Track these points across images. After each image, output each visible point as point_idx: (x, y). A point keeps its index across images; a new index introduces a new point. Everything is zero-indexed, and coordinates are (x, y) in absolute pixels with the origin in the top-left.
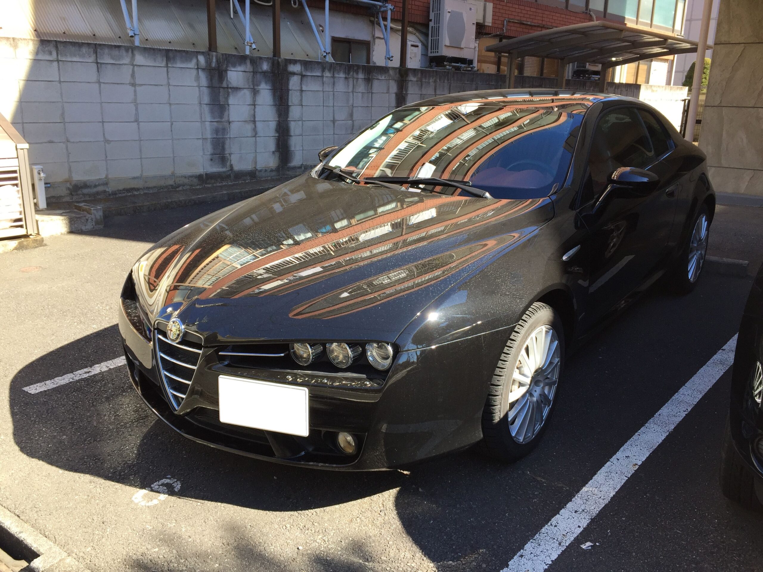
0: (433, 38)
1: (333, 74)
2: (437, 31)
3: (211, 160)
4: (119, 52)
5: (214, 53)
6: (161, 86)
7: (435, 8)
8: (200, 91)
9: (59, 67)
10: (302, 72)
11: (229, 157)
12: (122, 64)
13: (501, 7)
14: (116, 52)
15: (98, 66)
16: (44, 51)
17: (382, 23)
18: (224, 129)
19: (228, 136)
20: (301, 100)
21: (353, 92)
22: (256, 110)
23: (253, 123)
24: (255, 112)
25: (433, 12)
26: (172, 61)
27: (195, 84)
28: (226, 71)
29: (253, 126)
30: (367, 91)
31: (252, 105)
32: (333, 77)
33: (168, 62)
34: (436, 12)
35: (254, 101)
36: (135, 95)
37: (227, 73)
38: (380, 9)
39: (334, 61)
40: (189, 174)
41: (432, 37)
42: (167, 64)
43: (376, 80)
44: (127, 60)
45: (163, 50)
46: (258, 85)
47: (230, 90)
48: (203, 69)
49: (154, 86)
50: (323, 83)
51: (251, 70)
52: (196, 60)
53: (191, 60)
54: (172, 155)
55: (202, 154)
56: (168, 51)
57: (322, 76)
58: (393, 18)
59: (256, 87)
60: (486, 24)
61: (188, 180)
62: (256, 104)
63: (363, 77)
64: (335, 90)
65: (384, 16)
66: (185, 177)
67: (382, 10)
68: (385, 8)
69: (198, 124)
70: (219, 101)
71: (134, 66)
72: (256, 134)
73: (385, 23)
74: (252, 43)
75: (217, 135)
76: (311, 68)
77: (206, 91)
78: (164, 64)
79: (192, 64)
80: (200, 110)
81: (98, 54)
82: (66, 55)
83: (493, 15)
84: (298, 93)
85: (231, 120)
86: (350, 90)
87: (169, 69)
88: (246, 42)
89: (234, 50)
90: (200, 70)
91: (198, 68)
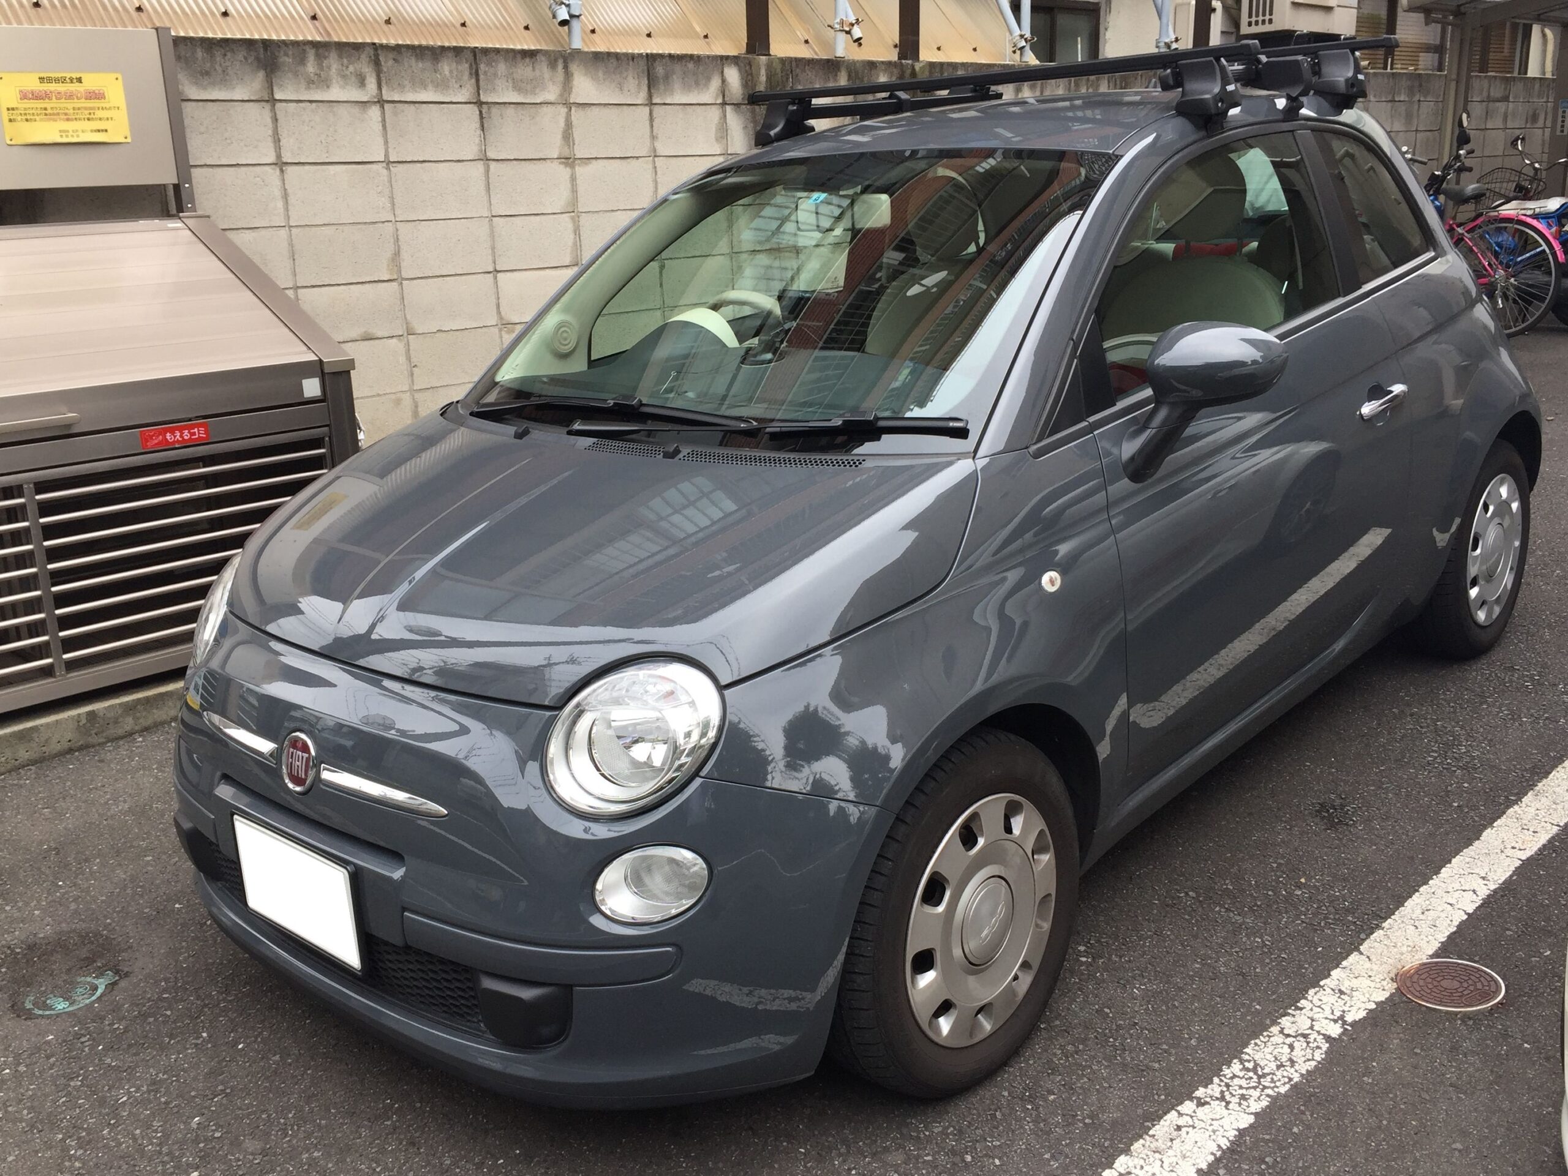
4: (534, 70)
5: (764, 57)
6: (634, 162)
9: (384, 120)
12: (541, 103)
14: (524, 70)
15: (481, 112)
16: (344, 77)
26: (662, 87)
27: (716, 150)
33: (653, 90)
36: (574, 190)
42: (650, 96)
44: (551, 93)
45: (640, 55)
48: (737, 105)
49: (618, 161)
52: (720, 81)
53: (709, 79)
56: (651, 58)
71: (569, 105)
74: (852, 25)
78: (641, 97)
79: (710, 94)
80: (729, 224)
81: (482, 77)
82: (401, 87)
87: (656, 109)
88: (838, 20)
89: (804, 47)
90: (728, 108)
91: (724, 104)
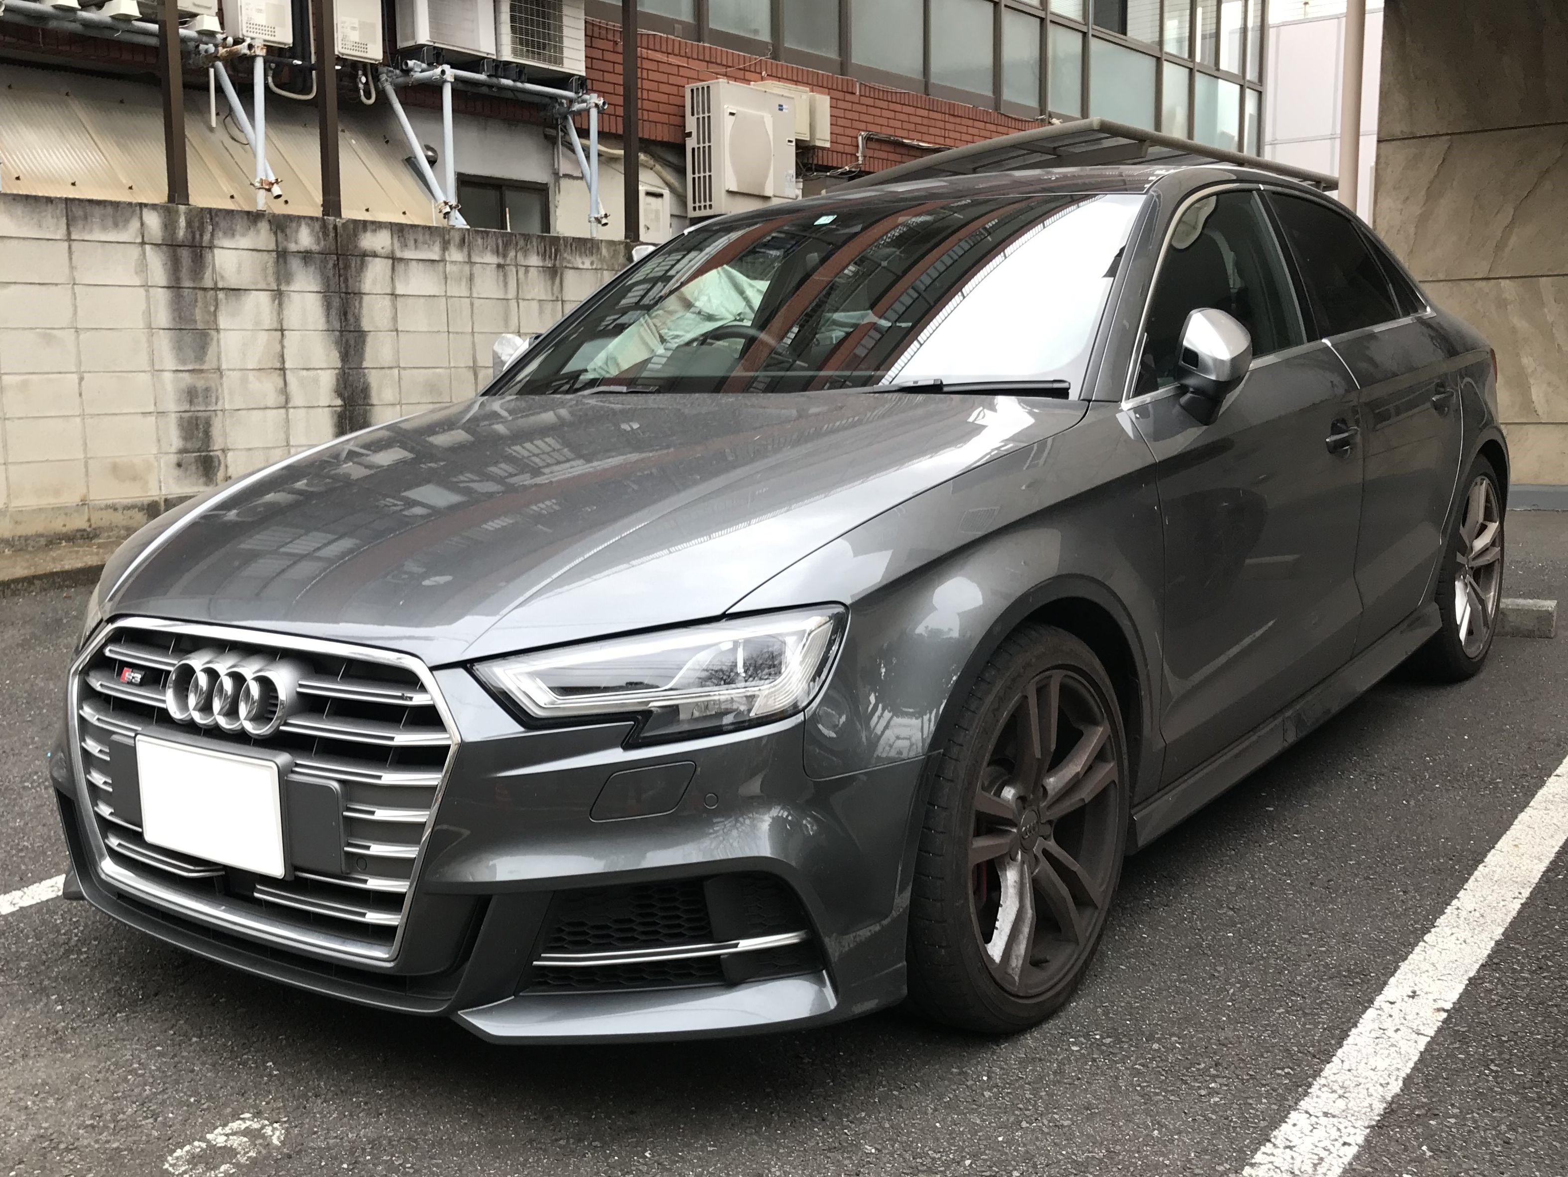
0: (697, 175)
1: (469, 256)
2: (705, 157)
3: (179, 465)
5: (182, 208)
6: (53, 288)
7: (698, 106)
8: (148, 298)
10: (393, 252)
11: (222, 458)
13: (848, 106)
17: (577, 142)
18: (207, 390)
19: (219, 407)
20: (395, 318)
21: (517, 298)
22: (286, 343)
23: (279, 375)
24: (283, 347)
25: (693, 114)
26: (80, 226)
27: (137, 281)
28: (211, 247)
29: (281, 383)
30: (553, 294)
31: (276, 330)
32: (470, 263)
33: (72, 229)
34: (701, 116)
35: (281, 321)
37: (213, 252)
38: (569, 107)
39: (468, 227)
40: (126, 502)
41: (694, 173)
42: (69, 233)
43: (571, 271)
46: (288, 283)
47: (221, 295)
48: (156, 246)
49: (38, 286)
50: (446, 278)
51: (272, 246)
52: (139, 224)
53: (127, 221)
54: (82, 456)
55: (154, 451)
56: (70, 203)
57: (443, 260)
58: (604, 129)
59: (283, 288)
60: (818, 143)
61: (122, 517)
62: (284, 328)
63: (541, 264)
64: (475, 295)
65: (580, 125)
66: (116, 509)
67: (574, 109)
68: (585, 105)
69: (145, 378)
70: (196, 322)
72: (287, 402)
73: (585, 142)
75: (191, 402)
76: (416, 241)
77: (162, 297)
78: (61, 233)
79: (131, 232)
80: (150, 342)
83: (831, 124)
84: (387, 301)
85: (224, 366)
86: (512, 294)
87: (74, 244)
88: (258, 180)
89: (230, 200)
90: (148, 247)
91: (143, 243)
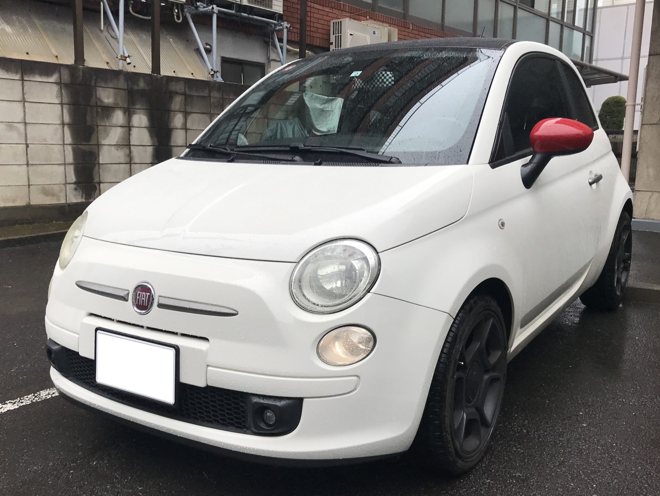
1: (223, 95)
3: (76, 189)
6: (14, 103)
7: (336, 30)
8: (62, 109)
10: (185, 92)
11: (97, 187)
13: (406, 34)
17: (278, 44)
18: (92, 154)
19: (97, 162)
20: (185, 123)
22: (131, 132)
23: (127, 148)
24: (129, 135)
25: (334, 34)
26: (28, 73)
27: (57, 101)
28: (96, 86)
29: (128, 151)
31: (126, 127)
32: (223, 98)
33: (24, 75)
34: (337, 35)
35: (129, 122)
37: (96, 90)
38: (275, 28)
39: (223, 82)
42: (22, 77)
45: (17, 60)
46: (133, 105)
47: (99, 109)
50: (210, 105)
51: (126, 87)
52: (59, 74)
53: (52, 73)
54: (26, 183)
55: (64, 182)
56: (23, 62)
57: (210, 96)
58: (290, 39)
59: (131, 107)
61: (46, 213)
62: (131, 126)
65: (280, 37)
67: (277, 29)
68: (281, 27)
69: (60, 147)
70: (87, 121)
72: (131, 161)
73: (282, 44)
74: (127, 57)
75: (83, 160)
76: (196, 88)
77: (69, 109)
78: (18, 77)
79: (54, 78)
80: (63, 131)
84: (181, 115)
85: (100, 143)
87: (25, 82)
88: (120, 55)
89: (106, 64)
90: (63, 86)
91: (60, 83)
